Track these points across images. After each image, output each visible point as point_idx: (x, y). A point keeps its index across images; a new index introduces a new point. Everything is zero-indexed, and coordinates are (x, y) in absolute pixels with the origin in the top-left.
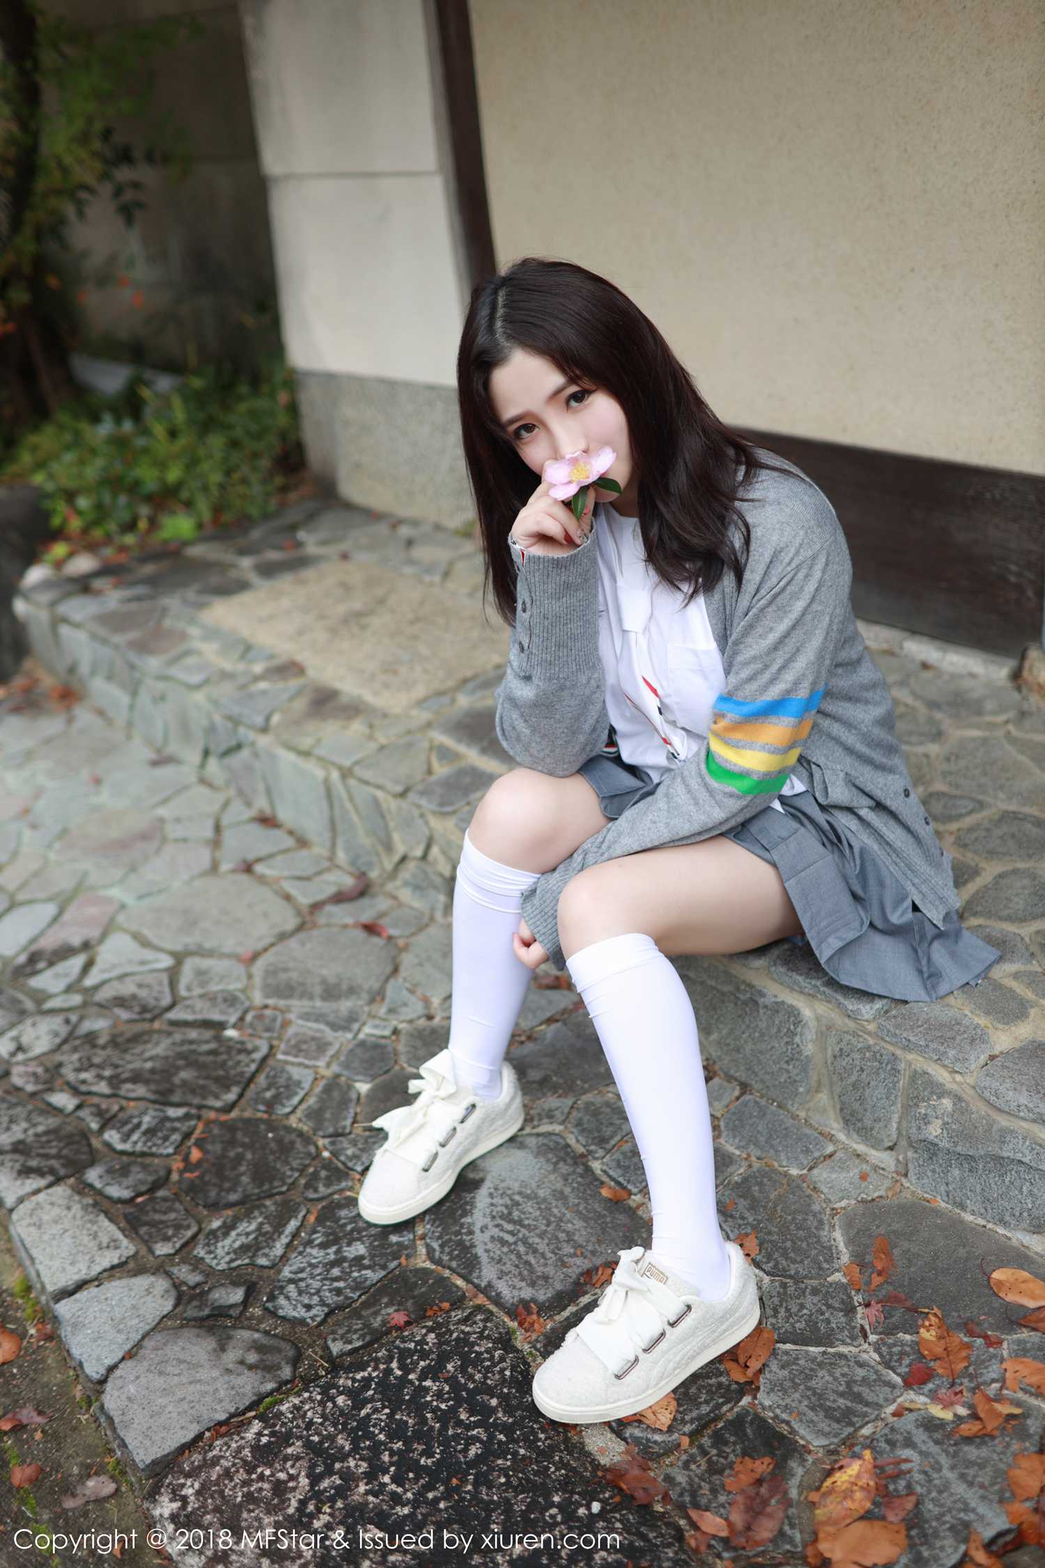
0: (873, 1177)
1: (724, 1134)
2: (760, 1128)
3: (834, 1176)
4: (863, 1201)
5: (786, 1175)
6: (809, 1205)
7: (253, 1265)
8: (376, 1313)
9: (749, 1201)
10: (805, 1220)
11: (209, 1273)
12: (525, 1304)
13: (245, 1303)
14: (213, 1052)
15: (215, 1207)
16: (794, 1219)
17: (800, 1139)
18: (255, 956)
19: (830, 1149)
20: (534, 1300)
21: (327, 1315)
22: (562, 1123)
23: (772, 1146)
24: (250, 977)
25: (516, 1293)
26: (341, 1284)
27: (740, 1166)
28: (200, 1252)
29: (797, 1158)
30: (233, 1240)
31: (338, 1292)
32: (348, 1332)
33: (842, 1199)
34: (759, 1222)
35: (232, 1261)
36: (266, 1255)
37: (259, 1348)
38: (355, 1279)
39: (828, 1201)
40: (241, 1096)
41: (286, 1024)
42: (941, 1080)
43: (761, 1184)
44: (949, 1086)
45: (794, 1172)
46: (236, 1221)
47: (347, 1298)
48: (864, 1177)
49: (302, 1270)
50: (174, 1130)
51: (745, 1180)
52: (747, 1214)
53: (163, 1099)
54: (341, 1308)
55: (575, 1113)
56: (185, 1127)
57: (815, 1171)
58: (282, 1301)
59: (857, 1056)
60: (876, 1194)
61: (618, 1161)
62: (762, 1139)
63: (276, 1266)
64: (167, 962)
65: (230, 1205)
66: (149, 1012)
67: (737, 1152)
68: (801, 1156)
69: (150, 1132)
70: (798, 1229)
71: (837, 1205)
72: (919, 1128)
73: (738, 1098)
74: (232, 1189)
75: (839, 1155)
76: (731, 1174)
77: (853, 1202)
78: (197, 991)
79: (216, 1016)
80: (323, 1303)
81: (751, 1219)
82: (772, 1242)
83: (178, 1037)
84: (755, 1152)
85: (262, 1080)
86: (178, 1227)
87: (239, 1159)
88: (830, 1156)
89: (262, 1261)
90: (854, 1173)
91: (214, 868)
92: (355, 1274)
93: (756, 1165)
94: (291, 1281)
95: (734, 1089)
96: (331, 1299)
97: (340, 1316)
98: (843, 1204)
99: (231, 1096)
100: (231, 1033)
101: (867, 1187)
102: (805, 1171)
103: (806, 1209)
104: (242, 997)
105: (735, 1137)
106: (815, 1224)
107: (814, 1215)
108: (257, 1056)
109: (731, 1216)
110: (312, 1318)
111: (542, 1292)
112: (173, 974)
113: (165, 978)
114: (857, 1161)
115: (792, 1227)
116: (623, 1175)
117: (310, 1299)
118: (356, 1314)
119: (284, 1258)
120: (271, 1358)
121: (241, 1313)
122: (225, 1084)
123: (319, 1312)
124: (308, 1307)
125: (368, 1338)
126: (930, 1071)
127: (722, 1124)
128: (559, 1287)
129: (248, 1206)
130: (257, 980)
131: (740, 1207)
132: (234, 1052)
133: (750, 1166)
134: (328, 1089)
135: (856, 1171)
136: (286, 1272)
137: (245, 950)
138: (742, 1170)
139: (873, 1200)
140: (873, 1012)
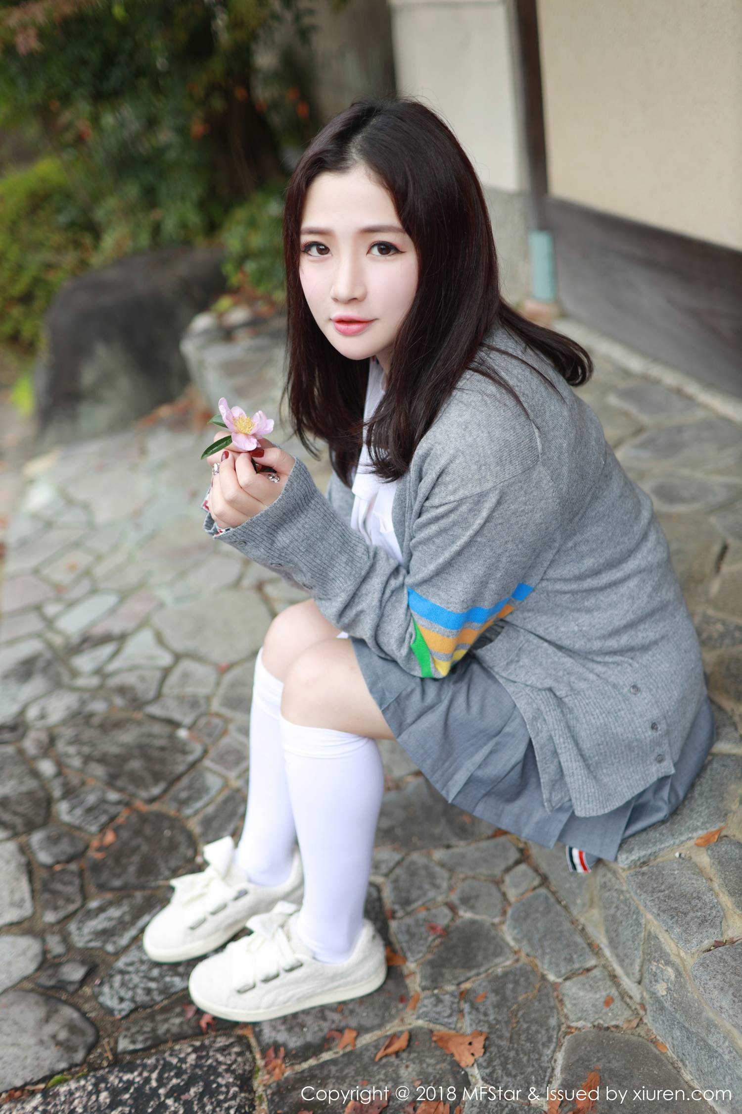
0: (618, 1003)
1: (508, 922)
2: (539, 925)
3: (581, 993)
4: (599, 1027)
5: (543, 978)
6: (548, 1017)
7: (102, 948)
8: (166, 1020)
9: (498, 998)
10: (538, 1032)
11: (69, 946)
12: (276, 1046)
13: (83, 982)
14: (163, 749)
15: (102, 887)
16: (528, 1028)
17: (568, 946)
18: (230, 667)
19: (592, 962)
20: (285, 1045)
21: (132, 1011)
22: (386, 875)
23: (542, 947)
24: (218, 684)
25: (273, 1034)
26: (153, 985)
27: (507, 959)
28: (72, 927)
29: (557, 965)
30: (98, 923)
31: (148, 991)
32: (138, 1032)
33: (579, 1019)
34: (498, 1022)
35: (91, 941)
36: (114, 943)
37: (72, 1028)
38: (165, 984)
39: (566, 1017)
40: (165, 791)
41: (225, 732)
42: (668, 950)
43: (516, 983)
44: (673, 958)
45: (552, 977)
46: (111, 904)
47: (152, 1000)
48: (608, 1002)
49: (131, 964)
50: (105, 812)
51: (506, 974)
52: (491, 1012)
53: (111, 781)
54: (144, 1007)
55: (398, 871)
56: (113, 810)
57: (568, 984)
58: (106, 989)
59: (615, 894)
60: (613, 1023)
61: (409, 927)
62: (537, 936)
63: (117, 954)
64: (166, 659)
65: (113, 889)
66: (137, 702)
67: (512, 943)
68: (562, 964)
69: (89, 810)
70: (528, 1040)
71: (574, 1024)
72: (651, 982)
73: (535, 889)
74: (119, 876)
75: (596, 972)
76: (496, 965)
77: (590, 1025)
78: (176, 691)
79: (177, 716)
80: (133, 1000)
81: (491, 1018)
82: (499, 1047)
83: (145, 729)
84: (526, 949)
85: (185, 782)
86: (69, 900)
87: (137, 849)
88: (588, 970)
89: (110, 948)
90: (602, 995)
91: (236, 584)
92: (168, 979)
93: (524, 959)
94: (122, 972)
95: (534, 879)
96: (141, 997)
97: (141, 1013)
98: (579, 1024)
99: (156, 791)
100: (183, 733)
101: (606, 1014)
102: (560, 980)
103: (542, 1023)
104: (202, 702)
105: (515, 928)
106: (545, 1039)
107: (547, 1030)
108: (191, 758)
109: (477, 1010)
110: (120, 1011)
111: (294, 1039)
112: (166, 672)
113: (158, 675)
114: (609, 983)
115: (523, 1037)
116: (407, 942)
117: (126, 993)
118: (151, 1017)
119: (126, 949)
120: (77, 1040)
121: (77, 991)
122: (157, 777)
123: (127, 1006)
124: (122, 1000)
125: (149, 1043)
126: (660, 937)
127: (510, 912)
128: (309, 1038)
129: (125, 892)
130: (222, 690)
131: (488, 1002)
133: (517, 961)
134: (226, 801)
135: (604, 994)
136: (120, 964)
137: (224, 661)
138: (508, 963)
139: (608, 1028)
140: (628, 862)
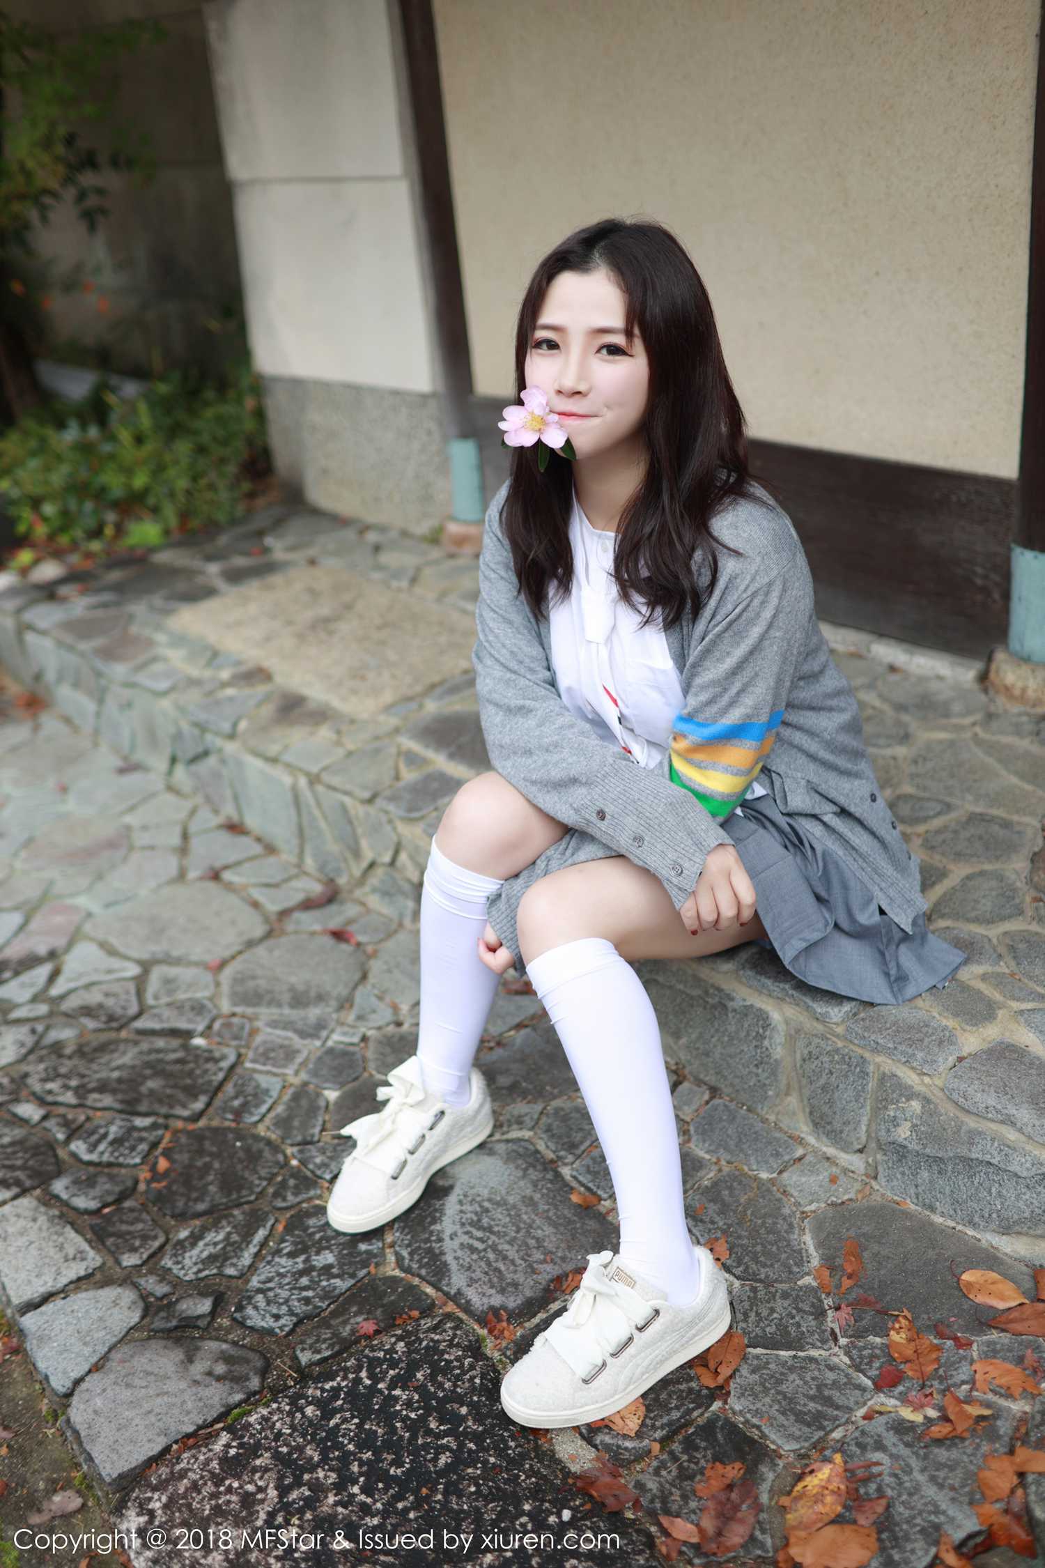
0: (843, 1180)
1: (694, 1138)
2: (730, 1132)
3: (804, 1179)
4: (833, 1204)
5: (756, 1178)
6: (779, 1208)
7: (221, 1274)
8: (345, 1323)
9: (719, 1206)
10: (775, 1223)
11: (177, 1283)
12: (495, 1311)
13: (213, 1313)
14: (178, 1061)
15: (182, 1217)
16: (764, 1223)
17: (770, 1143)
18: (223, 964)
19: (800, 1152)
20: (503, 1307)
21: (296, 1325)
22: (532, 1129)
23: (742, 1150)
24: (218, 984)
25: (485, 1300)
26: (310, 1294)
27: (710, 1170)
28: (167, 1262)
29: (767, 1162)
30: (201, 1250)
31: (307, 1301)
32: (317, 1341)
33: (811, 1202)
34: (729, 1226)
35: (200, 1271)
36: (234, 1265)
37: (227, 1359)
38: (324, 1288)
39: (798, 1204)
40: (209, 1105)
41: (254, 1032)
42: (910, 1083)
43: (731, 1188)
44: (918, 1088)
45: (764, 1175)
46: (204, 1229)
47: (316, 1307)
48: (833, 1180)
49: (270, 1280)
50: (141, 1140)
51: (715, 1184)
52: (717, 1219)
53: (130, 1109)
54: (309, 1317)
55: (544, 1119)
56: (152, 1136)
57: (785, 1175)
58: (250, 1311)
59: (826, 1059)
60: (846, 1197)
61: (588, 1167)
62: (732, 1143)
63: (244, 1275)
64: (133, 970)
65: (198, 1215)
66: (116, 1021)
67: (707, 1157)
68: (771, 1160)
69: (117, 1142)
70: (768, 1233)
71: (807, 1209)
72: (889, 1130)
73: (707, 1103)
74: (200, 1199)
75: (809, 1158)
76: (701, 1178)
77: (823, 1205)
78: (165, 1000)
79: (183, 1025)
80: (291, 1313)
81: (721, 1224)
82: (742, 1246)
83: (145, 1046)
84: (724, 1156)
85: (229, 1089)
86: (145, 1238)
87: (207, 1168)
88: (800, 1159)
89: (231, 1271)
90: (824, 1176)
91: (181, 876)
92: (324, 1283)
93: (726, 1169)
94: (259, 1291)
95: (703, 1093)
96: (299, 1308)
97: (308, 1325)
98: (813, 1207)
99: (199, 1105)
100: (198, 1041)
101: (836, 1190)
102: (775, 1175)
103: (776, 1212)
104: (209, 1004)
105: (704, 1141)
106: (785, 1227)
107: (784, 1219)
108: (225, 1064)
109: (701, 1221)
110: (281, 1328)
111: (512, 1299)
112: (140, 982)
113: (132, 987)
114: (827, 1164)
115: (762, 1231)
116: (592, 1181)
117: (279, 1309)
118: (325, 1323)
119: (252, 1268)
120: (239, 1369)
121: (209, 1324)
122: (192, 1093)
123: (287, 1321)
124: (277, 1317)
125: (337, 1348)
126: (899, 1073)
127: (692, 1129)
128: (529, 1293)
129: (215, 1216)
130: (225, 988)
131: (711, 1212)
132: (201, 1061)
133: (720, 1170)
134: (296, 1097)
135: (826, 1174)
136: (255, 1282)
137: (213, 958)
138: (712, 1175)
139: (843, 1203)
140: (841, 1014)
